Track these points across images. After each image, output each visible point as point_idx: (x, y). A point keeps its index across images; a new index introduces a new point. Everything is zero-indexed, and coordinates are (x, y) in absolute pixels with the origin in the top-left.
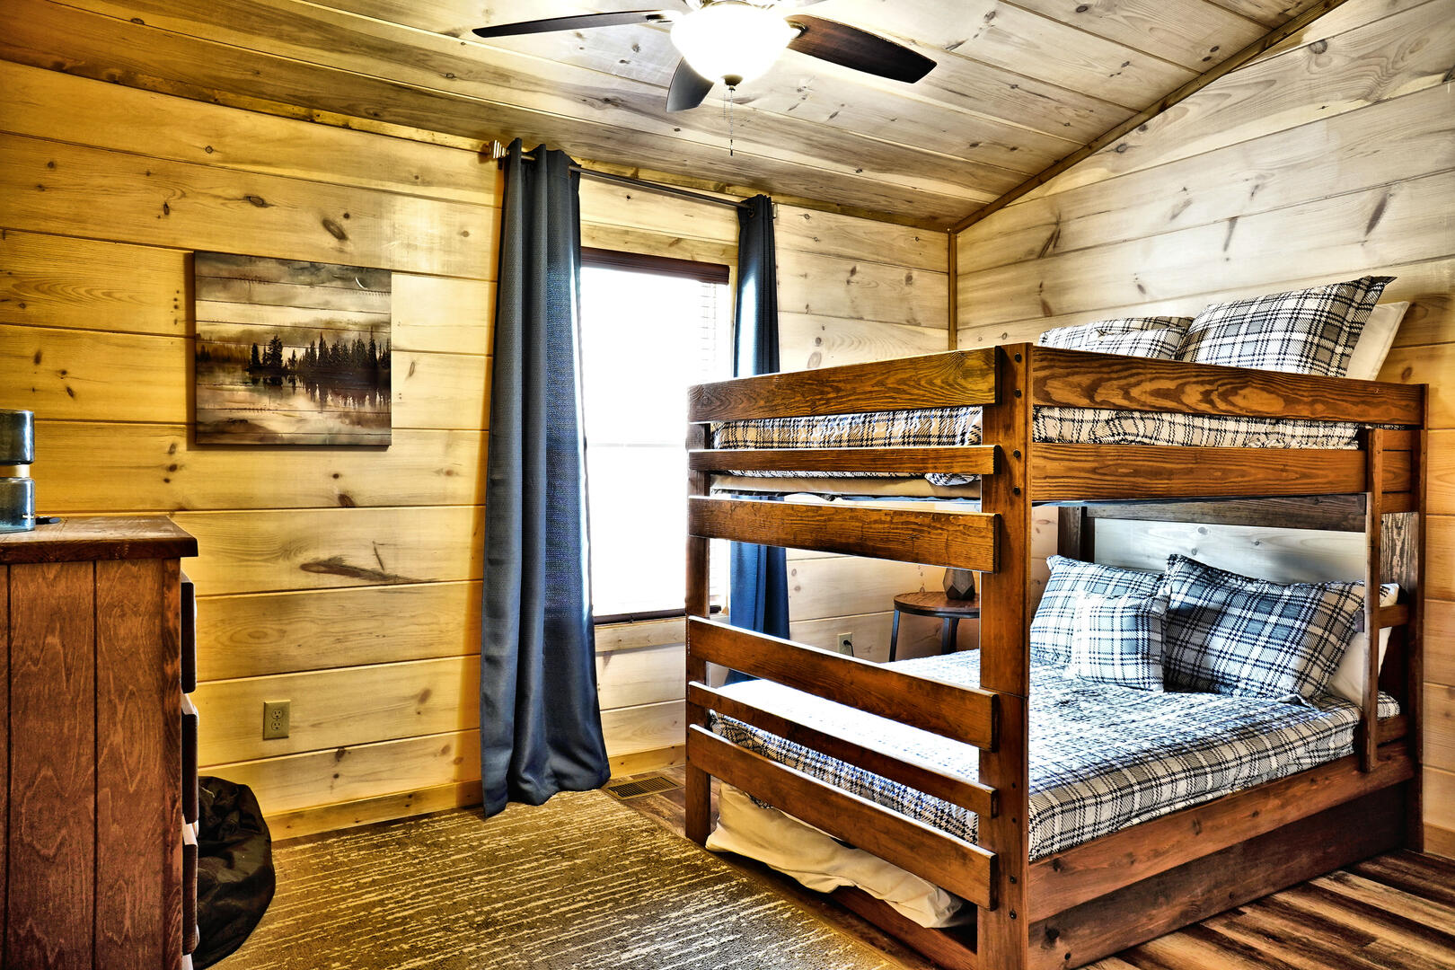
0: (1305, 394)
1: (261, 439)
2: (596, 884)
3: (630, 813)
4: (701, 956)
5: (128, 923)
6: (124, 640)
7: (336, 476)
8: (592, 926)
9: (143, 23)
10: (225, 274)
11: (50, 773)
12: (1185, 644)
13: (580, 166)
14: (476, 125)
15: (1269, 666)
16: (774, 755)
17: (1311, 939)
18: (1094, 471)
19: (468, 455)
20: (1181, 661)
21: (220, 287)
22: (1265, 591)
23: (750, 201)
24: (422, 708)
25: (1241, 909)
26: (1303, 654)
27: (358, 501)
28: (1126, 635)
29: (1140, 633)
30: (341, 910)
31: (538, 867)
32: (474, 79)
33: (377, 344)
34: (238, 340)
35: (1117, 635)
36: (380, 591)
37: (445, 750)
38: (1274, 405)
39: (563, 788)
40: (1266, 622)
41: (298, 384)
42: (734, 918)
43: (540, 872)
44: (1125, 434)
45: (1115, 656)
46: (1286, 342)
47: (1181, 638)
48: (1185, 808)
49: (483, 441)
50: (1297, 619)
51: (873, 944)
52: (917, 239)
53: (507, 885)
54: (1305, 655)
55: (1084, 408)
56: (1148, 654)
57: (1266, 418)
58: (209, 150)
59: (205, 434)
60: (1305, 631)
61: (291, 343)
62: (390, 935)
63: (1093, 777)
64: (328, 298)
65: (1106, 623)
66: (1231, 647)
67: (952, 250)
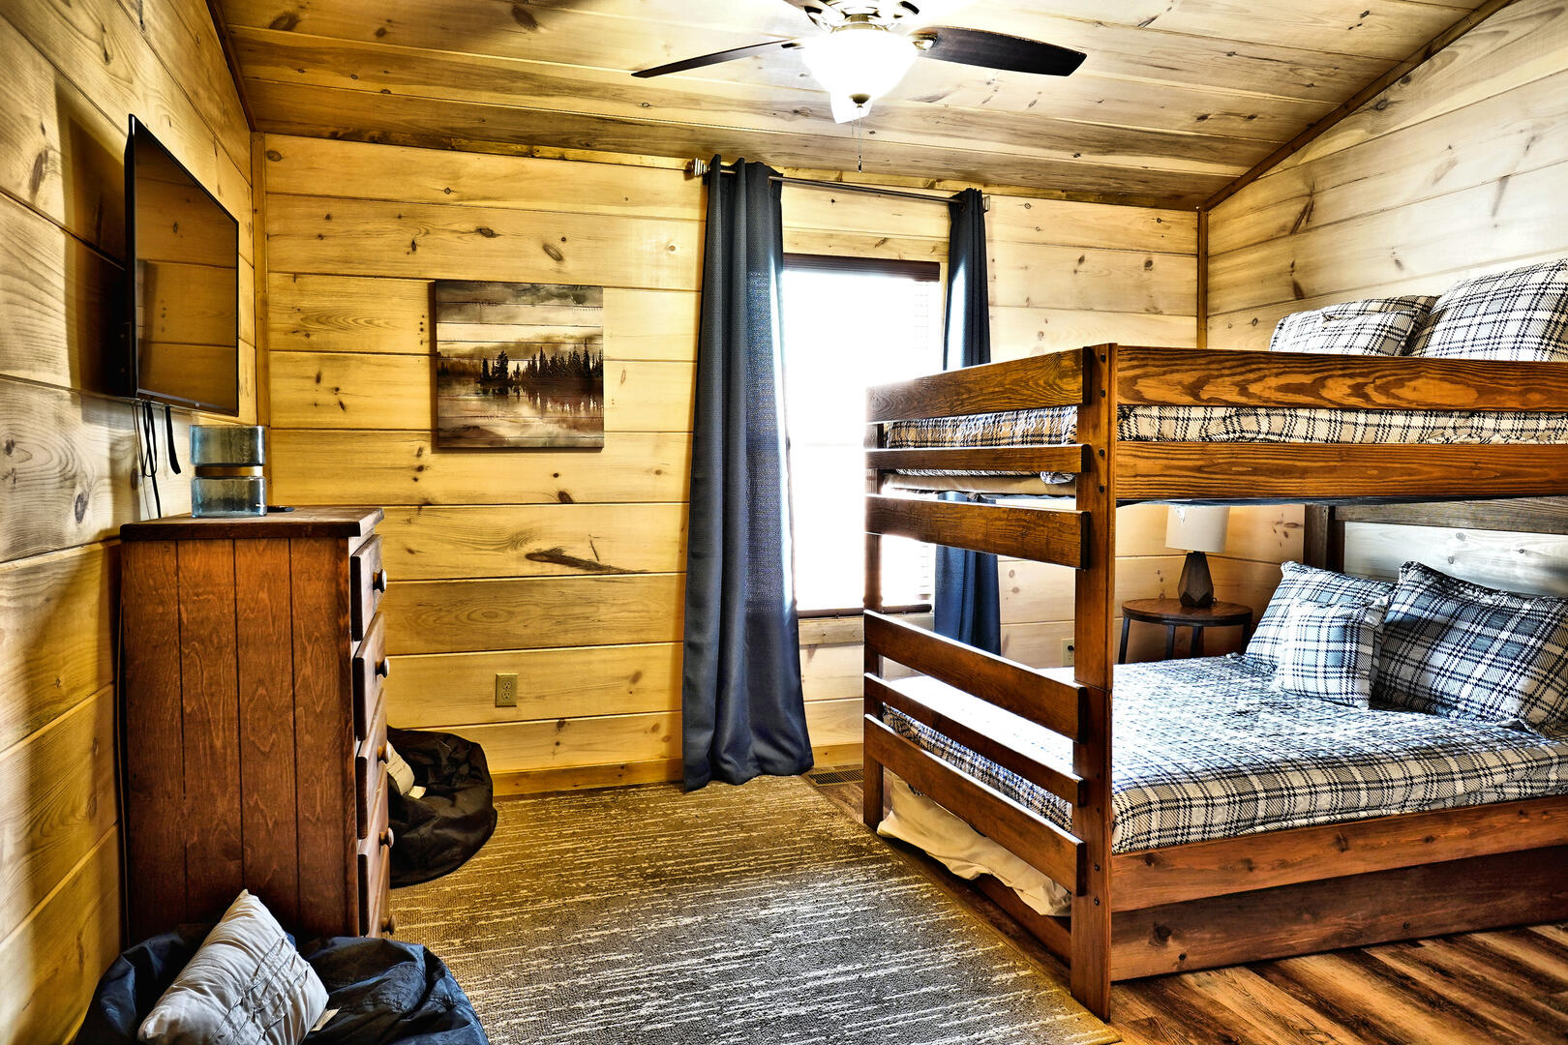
0: (1513, 383)
1: (491, 443)
2: (762, 854)
3: (819, 798)
4: (831, 920)
5: (318, 809)
6: (311, 597)
7: (556, 475)
8: (744, 886)
9: (389, 92)
10: (460, 299)
11: (264, 692)
12: (1403, 660)
13: (781, 175)
14: (677, 146)
15: (1492, 686)
16: (926, 744)
17: (1487, 977)
18: (1199, 469)
19: (676, 456)
20: (1397, 678)
21: (456, 310)
22: (1502, 604)
23: (961, 196)
24: (633, 688)
25: (1421, 942)
26: (1533, 675)
27: (574, 497)
28: (1332, 646)
29: (1348, 645)
30: (540, 852)
31: (716, 836)
32: (668, 106)
33: (590, 355)
34: (471, 356)
35: (1323, 646)
36: (595, 580)
37: (655, 728)
38: (1465, 396)
39: (765, 772)
40: (1496, 638)
41: (522, 393)
42: (877, 892)
43: (718, 839)
44: (1242, 431)
45: (1318, 669)
46: (1526, 323)
47: (1400, 652)
48: (1328, 823)
49: (689, 442)
50: (1532, 636)
51: (1000, 928)
52: (1159, 221)
53: (684, 847)
54: (1537, 676)
55: (1190, 406)
56: (1355, 668)
57: (1453, 411)
58: (448, 191)
59: (445, 439)
60: (1540, 649)
61: (516, 357)
62: (573, 875)
63: (1211, 780)
64: (546, 315)
65: (1312, 633)
66: (1453, 664)
67: (1202, 231)
